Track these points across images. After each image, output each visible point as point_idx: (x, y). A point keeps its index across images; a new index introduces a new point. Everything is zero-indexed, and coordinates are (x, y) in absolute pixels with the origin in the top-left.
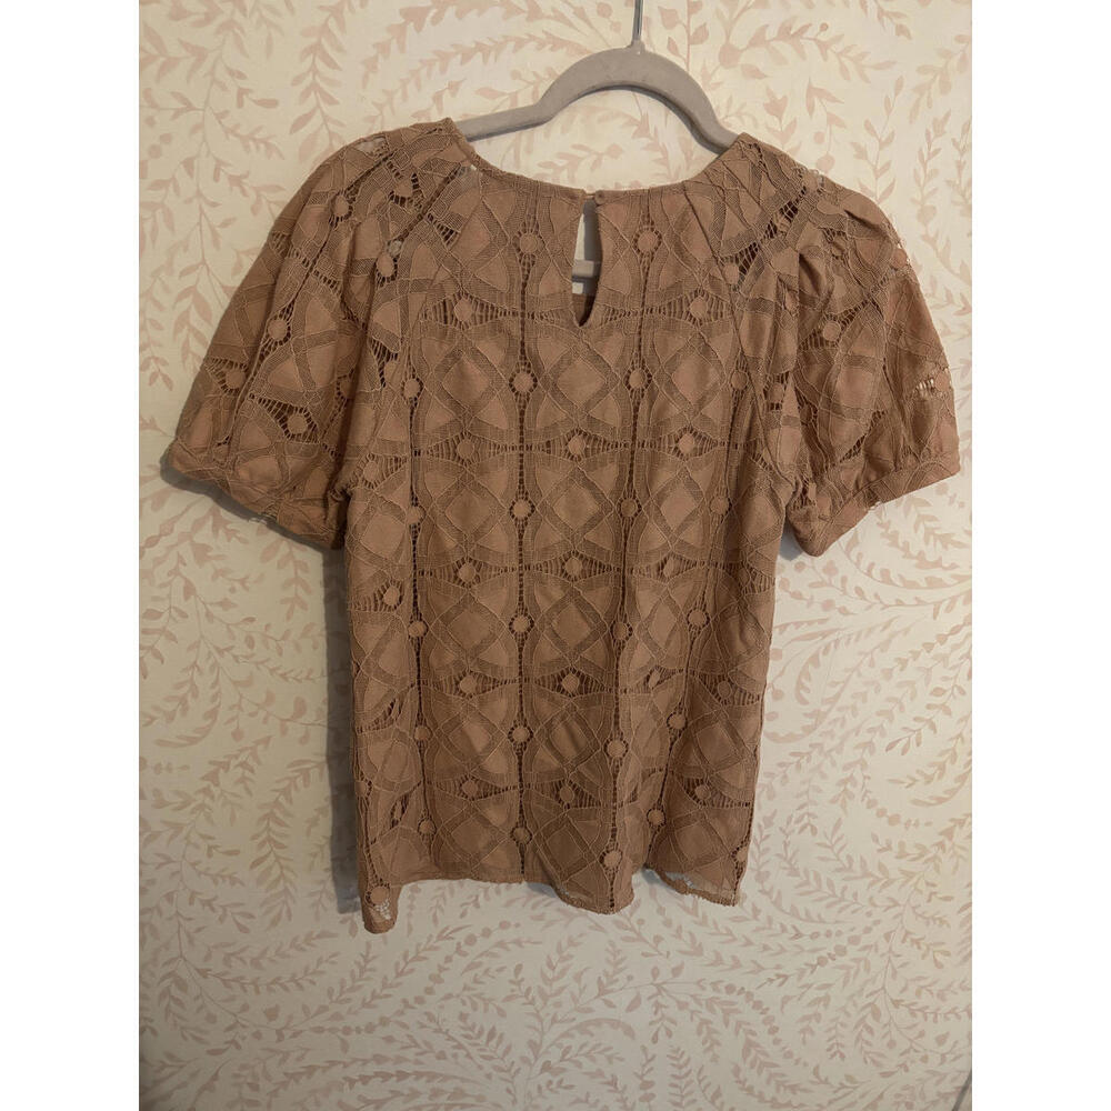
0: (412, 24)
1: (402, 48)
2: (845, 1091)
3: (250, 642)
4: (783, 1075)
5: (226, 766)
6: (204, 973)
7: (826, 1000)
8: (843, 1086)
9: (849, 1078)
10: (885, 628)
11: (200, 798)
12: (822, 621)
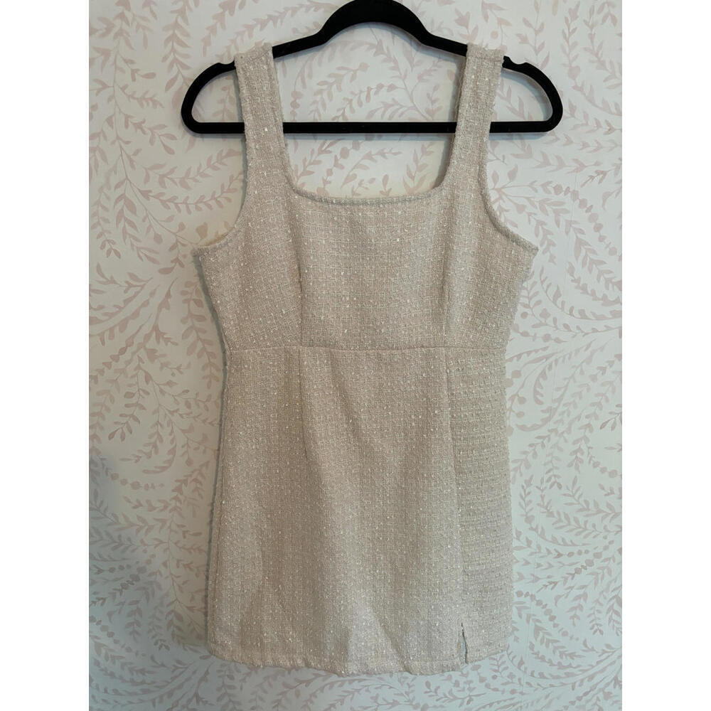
0: (227, 12)
1: (224, 27)
2: (607, 654)
3: (188, 405)
4: (564, 647)
5: (185, 482)
6: (191, 609)
7: (585, 596)
8: (604, 652)
9: (608, 646)
10: (587, 349)
11: (173, 503)
12: (545, 349)
